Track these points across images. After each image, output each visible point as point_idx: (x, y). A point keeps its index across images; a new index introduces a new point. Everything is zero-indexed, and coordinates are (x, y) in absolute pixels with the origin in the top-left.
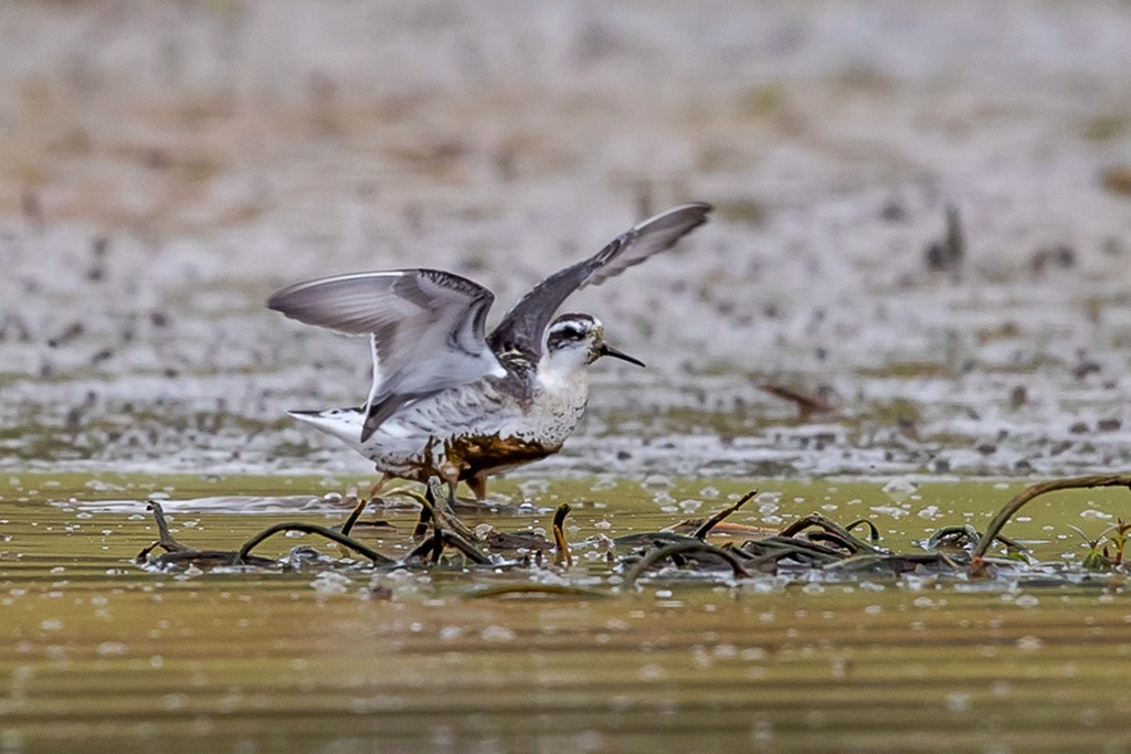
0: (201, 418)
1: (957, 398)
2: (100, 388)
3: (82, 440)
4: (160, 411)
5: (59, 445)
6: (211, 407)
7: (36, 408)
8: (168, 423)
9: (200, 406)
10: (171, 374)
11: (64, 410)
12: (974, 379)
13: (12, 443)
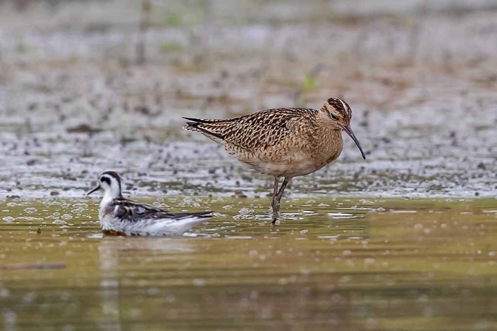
0: (402, 176)
2: (365, 165)
3: (359, 184)
4: (387, 174)
5: (351, 186)
6: (406, 172)
7: (342, 173)
8: (391, 178)
9: (402, 172)
10: (392, 160)
11: (353, 173)
13: (334, 185)
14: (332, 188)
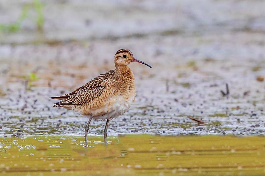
1: (228, 121)
12: (231, 117)
14: (45, 132)
